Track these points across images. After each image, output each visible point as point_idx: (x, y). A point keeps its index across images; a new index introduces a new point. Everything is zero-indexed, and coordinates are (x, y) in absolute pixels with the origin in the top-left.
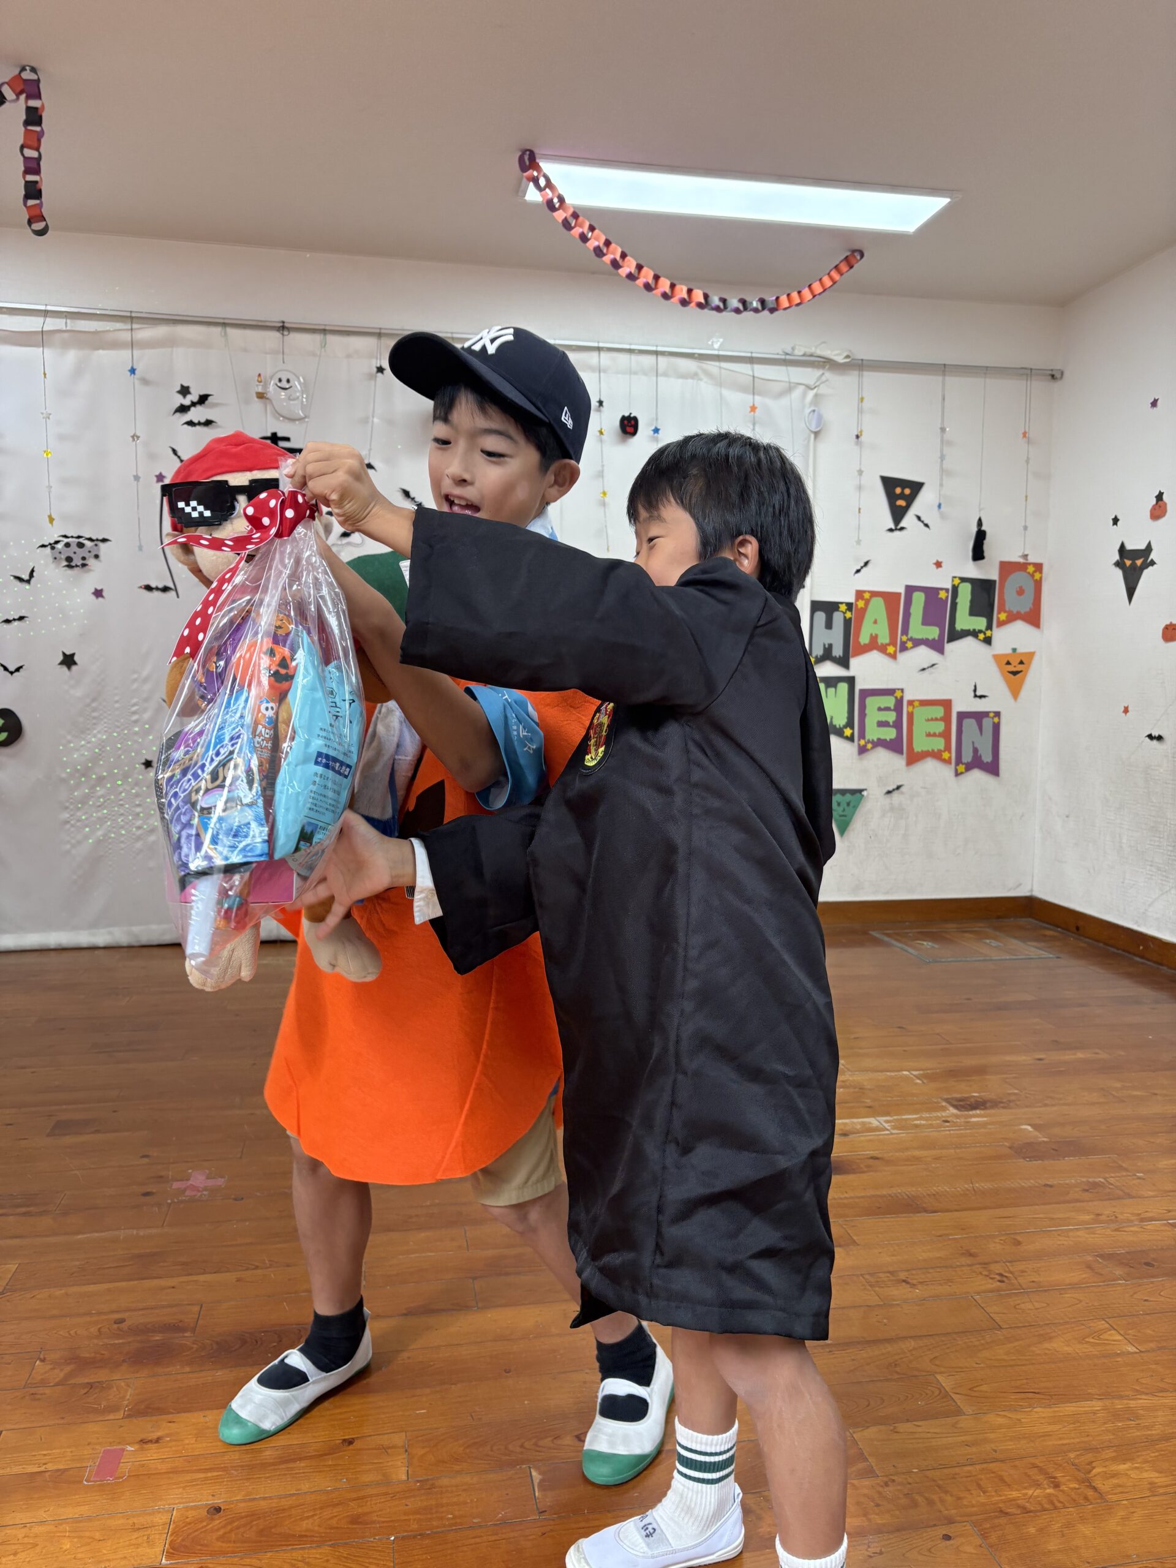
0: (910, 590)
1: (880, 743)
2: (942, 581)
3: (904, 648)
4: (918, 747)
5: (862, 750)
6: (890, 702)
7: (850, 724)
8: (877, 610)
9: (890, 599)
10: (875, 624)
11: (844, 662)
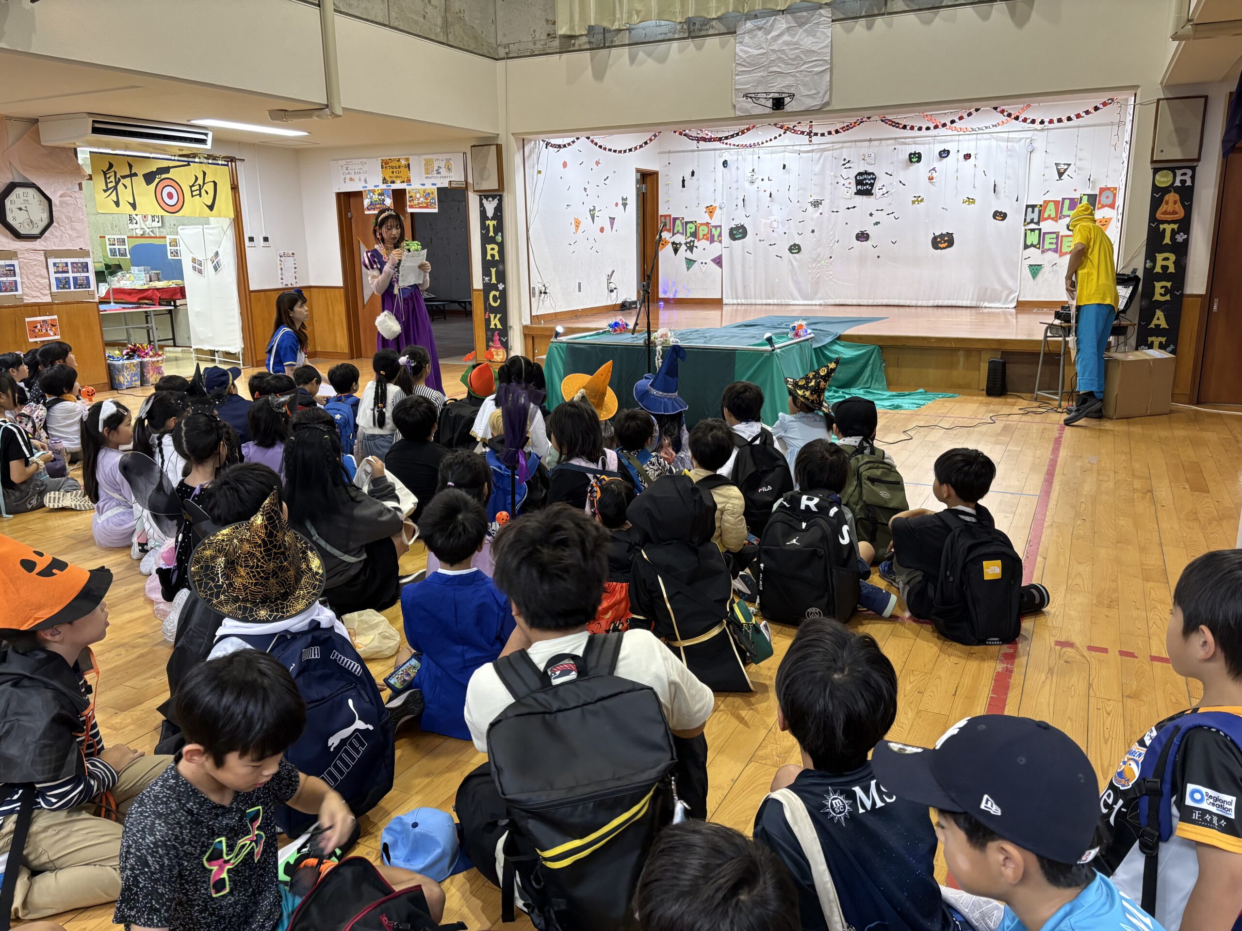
0: (1064, 199)
1: (1049, 250)
2: (1077, 195)
3: (1060, 218)
4: (1064, 251)
5: (1043, 252)
6: (1054, 236)
7: (1039, 243)
8: (1051, 206)
9: (1056, 203)
10: (1050, 211)
11: (1038, 223)
